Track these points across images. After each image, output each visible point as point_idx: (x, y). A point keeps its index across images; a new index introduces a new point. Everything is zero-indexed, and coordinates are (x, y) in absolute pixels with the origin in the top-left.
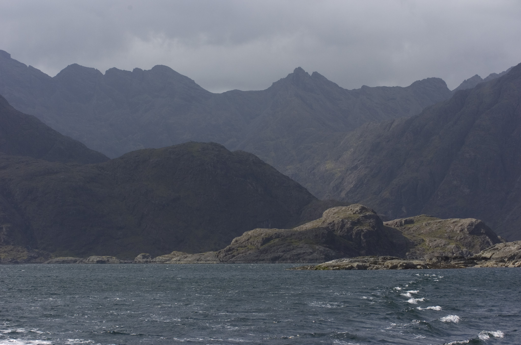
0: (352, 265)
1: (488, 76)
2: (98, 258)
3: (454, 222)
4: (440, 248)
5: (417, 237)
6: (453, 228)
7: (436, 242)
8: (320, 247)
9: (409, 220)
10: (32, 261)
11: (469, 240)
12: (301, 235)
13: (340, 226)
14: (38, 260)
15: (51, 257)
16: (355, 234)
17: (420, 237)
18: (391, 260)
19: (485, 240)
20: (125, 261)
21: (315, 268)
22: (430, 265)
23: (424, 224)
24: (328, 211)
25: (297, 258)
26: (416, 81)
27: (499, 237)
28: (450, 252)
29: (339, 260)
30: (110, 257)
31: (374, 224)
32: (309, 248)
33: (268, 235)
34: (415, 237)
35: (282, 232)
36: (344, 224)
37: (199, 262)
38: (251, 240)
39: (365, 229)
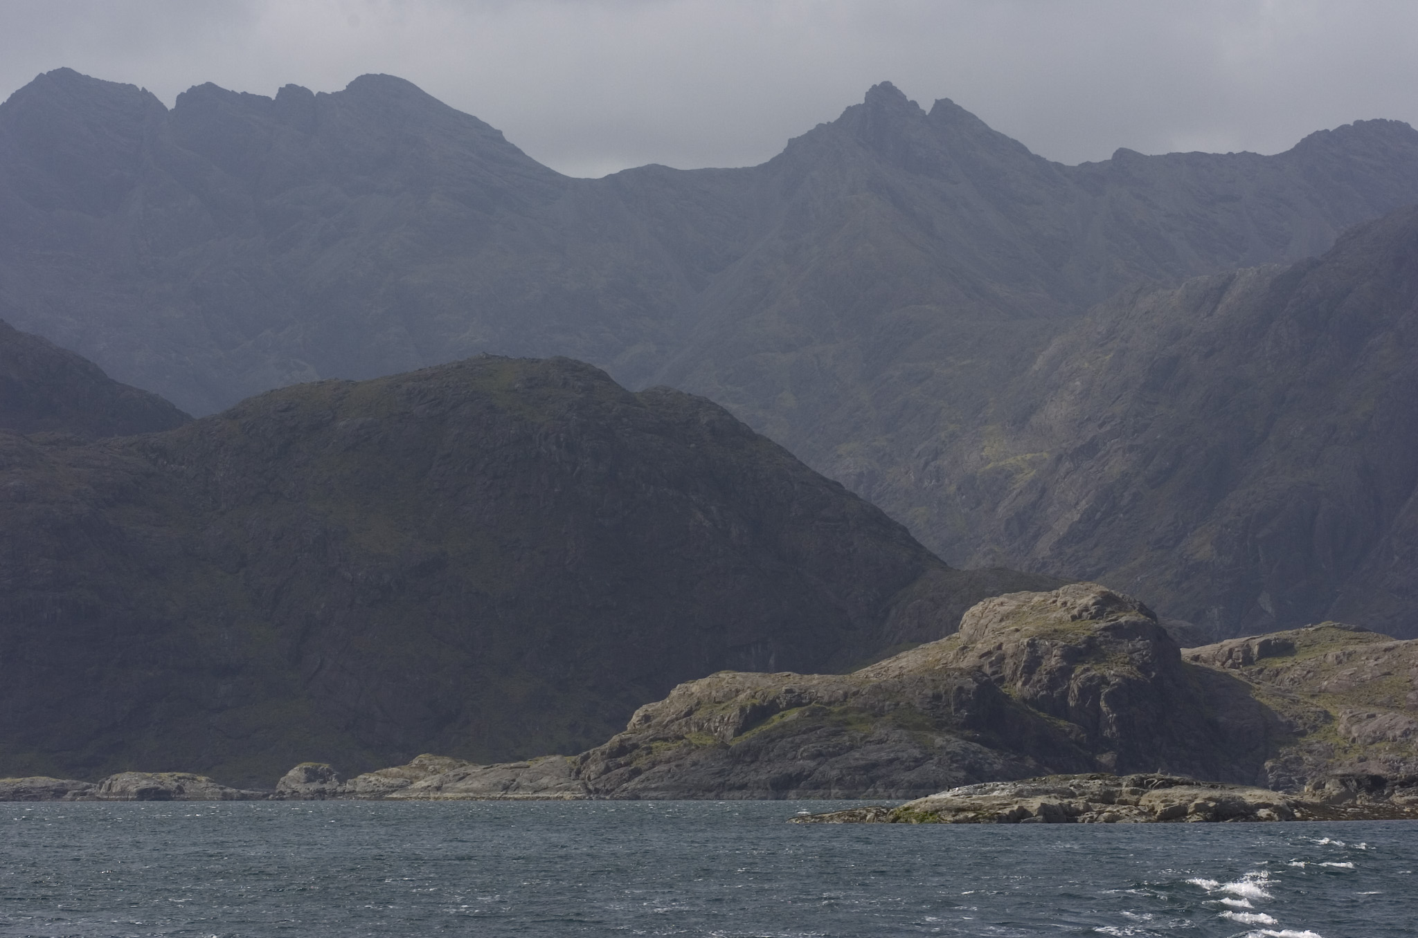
0: (1024, 804)
2: (143, 779)
4: (1390, 744)
5: (1306, 703)
7: (1372, 725)
8: (949, 741)
9: (1276, 644)
12: (880, 696)
13: (1023, 665)
16: (1076, 692)
17: (1315, 702)
18: (1167, 787)
20: (243, 791)
21: (891, 817)
23: (1330, 658)
24: (981, 608)
25: (864, 780)
29: (978, 788)
30: (187, 775)
31: (1146, 655)
32: (909, 743)
33: (763, 694)
34: (1297, 705)
35: (812, 684)
36: (1037, 655)
37: (509, 796)
38: (698, 712)
39: (1114, 675)
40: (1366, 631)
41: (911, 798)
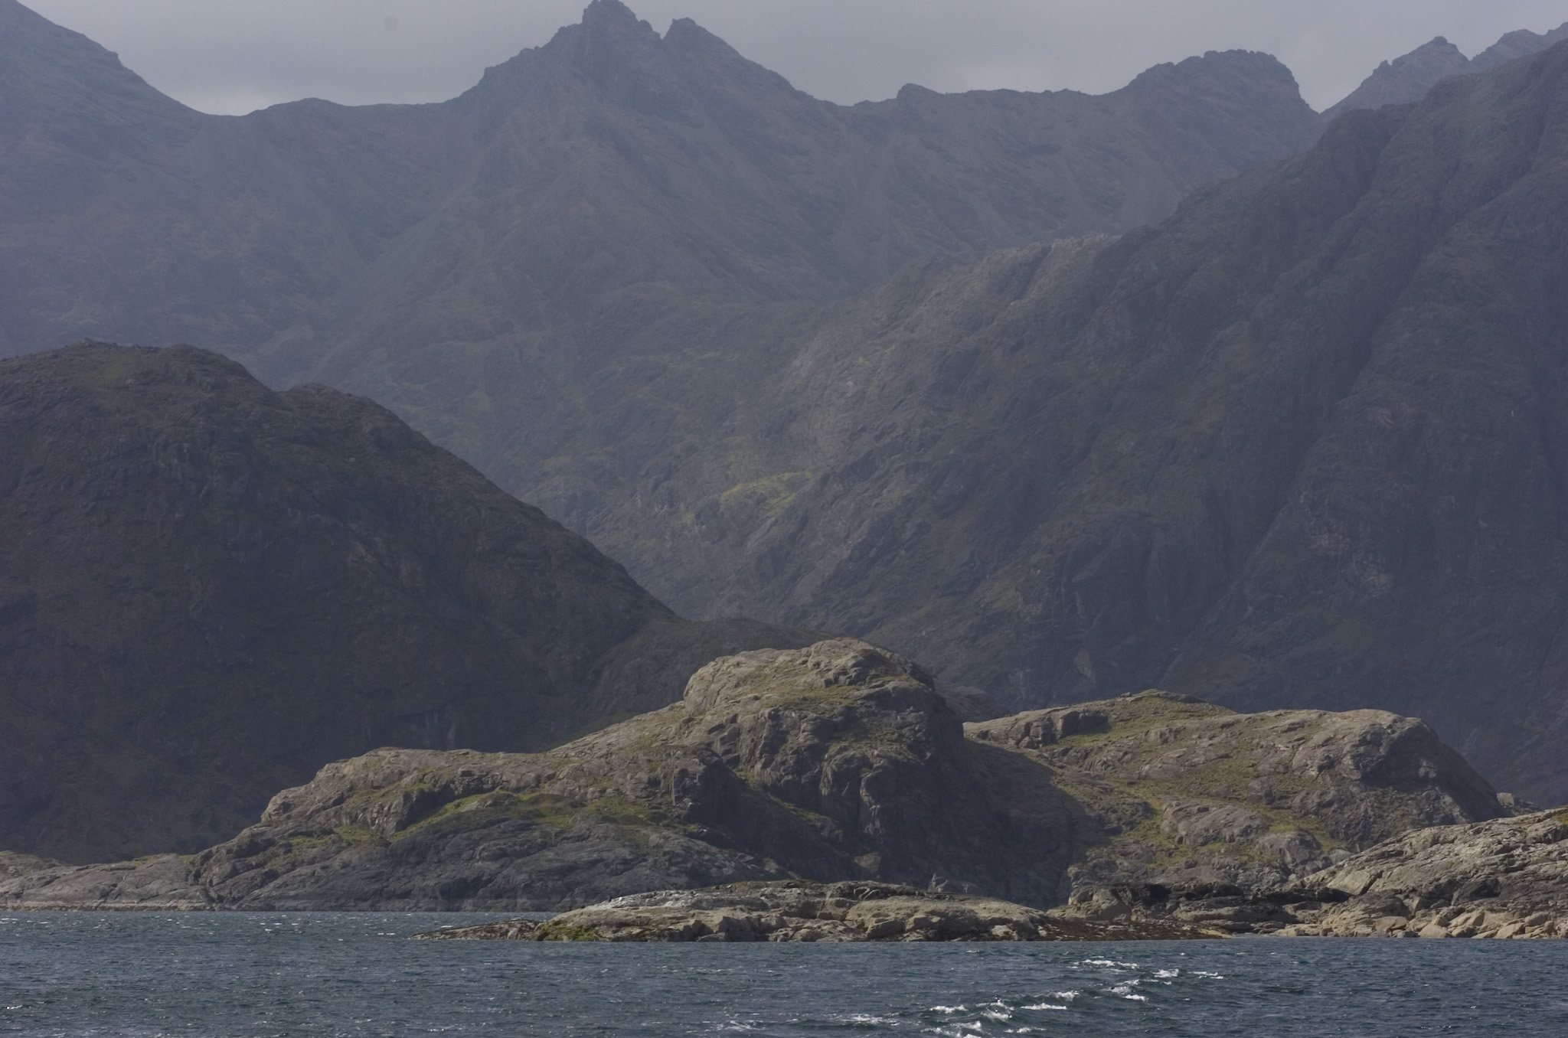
0: (702, 918)
1: (1495, 42)
3: (1292, 728)
4: (1226, 846)
5: (1122, 793)
6: (1287, 754)
7: (1205, 820)
8: (667, 838)
9: (1085, 717)
13: (763, 742)
16: (830, 776)
18: (881, 898)
19: (1436, 810)
21: (538, 933)
23: (1153, 736)
24: (712, 670)
25: (558, 887)
26: (1154, 67)
28: (1269, 864)
29: (647, 897)
31: (919, 731)
32: (617, 840)
33: (434, 777)
34: (1110, 795)
35: (496, 764)
36: (781, 729)
37: (109, 905)
38: (351, 800)
39: (878, 755)
40: (1199, 702)
41: (563, 910)
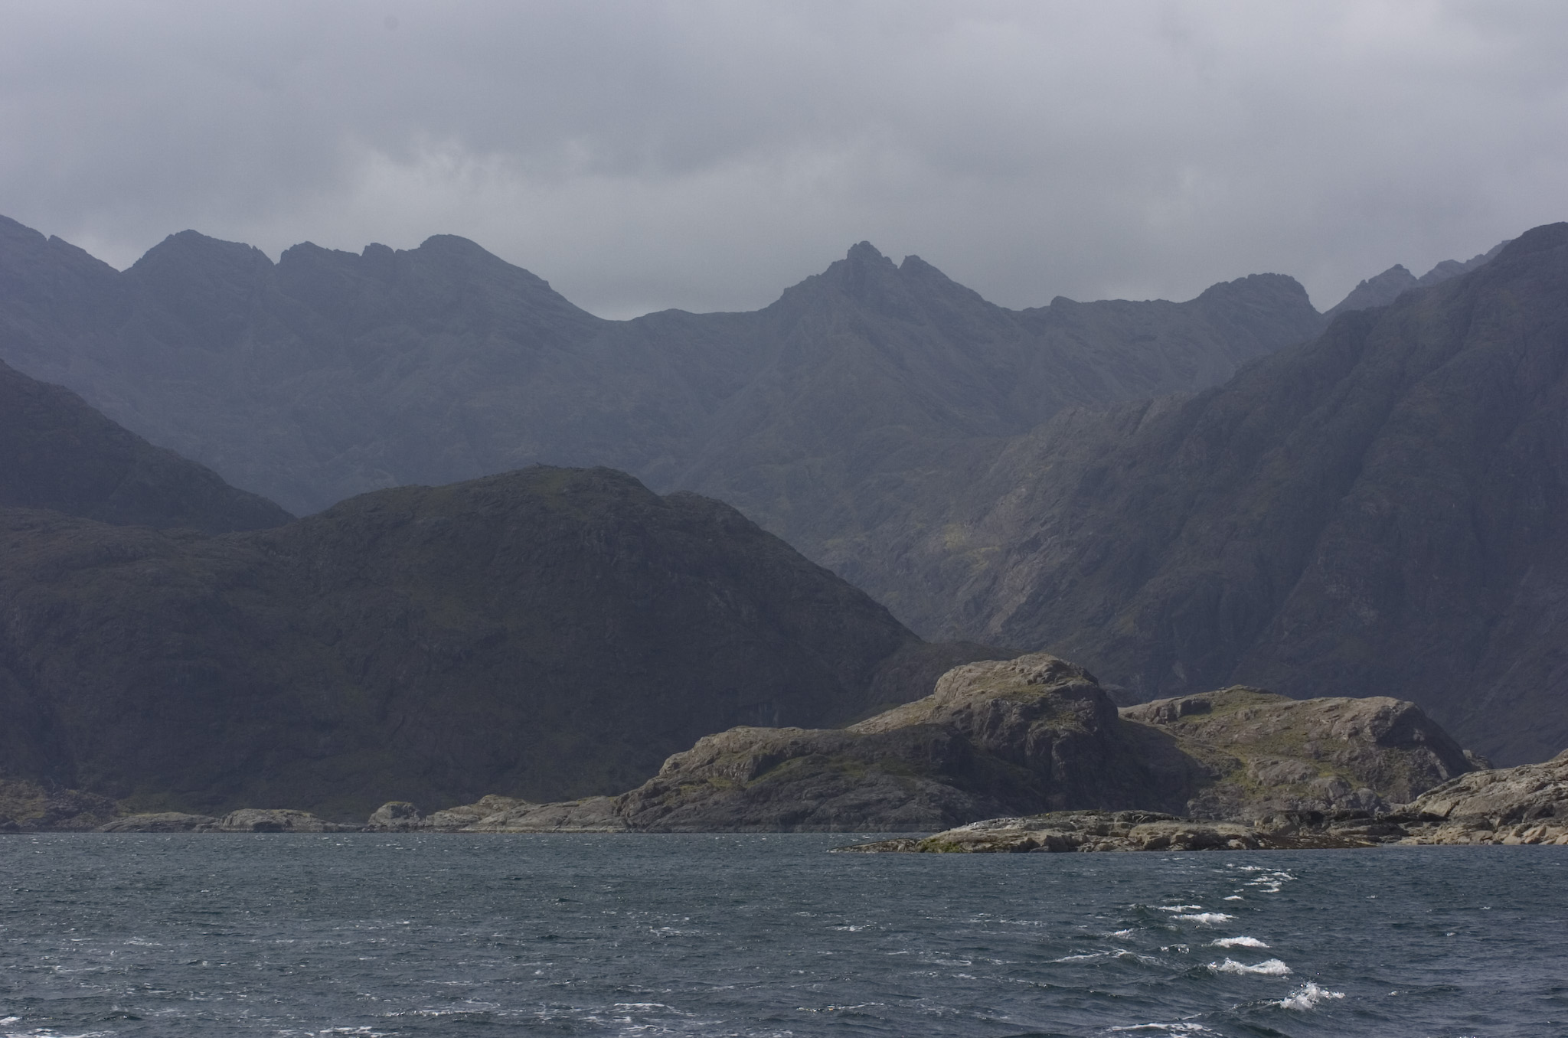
0: (1032, 836)
1: (1433, 268)
2: (258, 814)
3: (1331, 709)
4: (1290, 786)
5: (1221, 752)
6: (1327, 726)
7: (1276, 770)
8: (927, 784)
9: (1195, 704)
10: (58, 826)
11: (1377, 761)
12: (870, 747)
13: (988, 721)
14: (77, 821)
15: (116, 814)
16: (1032, 743)
17: (1228, 752)
18: (1151, 822)
19: (1425, 762)
20: (340, 825)
21: (920, 847)
22: (1267, 837)
23: (1240, 716)
24: (952, 675)
25: (858, 817)
26: (1216, 285)
27: (1467, 753)
28: (1318, 798)
29: (993, 822)
30: (295, 811)
31: (1090, 713)
32: (895, 786)
33: (772, 745)
34: (1214, 754)
35: (813, 736)
36: (1000, 713)
37: (562, 829)
38: (719, 761)
39: (1063, 729)
40: (1269, 693)
41: (936, 831)
